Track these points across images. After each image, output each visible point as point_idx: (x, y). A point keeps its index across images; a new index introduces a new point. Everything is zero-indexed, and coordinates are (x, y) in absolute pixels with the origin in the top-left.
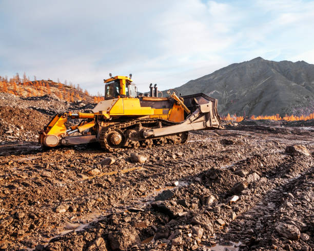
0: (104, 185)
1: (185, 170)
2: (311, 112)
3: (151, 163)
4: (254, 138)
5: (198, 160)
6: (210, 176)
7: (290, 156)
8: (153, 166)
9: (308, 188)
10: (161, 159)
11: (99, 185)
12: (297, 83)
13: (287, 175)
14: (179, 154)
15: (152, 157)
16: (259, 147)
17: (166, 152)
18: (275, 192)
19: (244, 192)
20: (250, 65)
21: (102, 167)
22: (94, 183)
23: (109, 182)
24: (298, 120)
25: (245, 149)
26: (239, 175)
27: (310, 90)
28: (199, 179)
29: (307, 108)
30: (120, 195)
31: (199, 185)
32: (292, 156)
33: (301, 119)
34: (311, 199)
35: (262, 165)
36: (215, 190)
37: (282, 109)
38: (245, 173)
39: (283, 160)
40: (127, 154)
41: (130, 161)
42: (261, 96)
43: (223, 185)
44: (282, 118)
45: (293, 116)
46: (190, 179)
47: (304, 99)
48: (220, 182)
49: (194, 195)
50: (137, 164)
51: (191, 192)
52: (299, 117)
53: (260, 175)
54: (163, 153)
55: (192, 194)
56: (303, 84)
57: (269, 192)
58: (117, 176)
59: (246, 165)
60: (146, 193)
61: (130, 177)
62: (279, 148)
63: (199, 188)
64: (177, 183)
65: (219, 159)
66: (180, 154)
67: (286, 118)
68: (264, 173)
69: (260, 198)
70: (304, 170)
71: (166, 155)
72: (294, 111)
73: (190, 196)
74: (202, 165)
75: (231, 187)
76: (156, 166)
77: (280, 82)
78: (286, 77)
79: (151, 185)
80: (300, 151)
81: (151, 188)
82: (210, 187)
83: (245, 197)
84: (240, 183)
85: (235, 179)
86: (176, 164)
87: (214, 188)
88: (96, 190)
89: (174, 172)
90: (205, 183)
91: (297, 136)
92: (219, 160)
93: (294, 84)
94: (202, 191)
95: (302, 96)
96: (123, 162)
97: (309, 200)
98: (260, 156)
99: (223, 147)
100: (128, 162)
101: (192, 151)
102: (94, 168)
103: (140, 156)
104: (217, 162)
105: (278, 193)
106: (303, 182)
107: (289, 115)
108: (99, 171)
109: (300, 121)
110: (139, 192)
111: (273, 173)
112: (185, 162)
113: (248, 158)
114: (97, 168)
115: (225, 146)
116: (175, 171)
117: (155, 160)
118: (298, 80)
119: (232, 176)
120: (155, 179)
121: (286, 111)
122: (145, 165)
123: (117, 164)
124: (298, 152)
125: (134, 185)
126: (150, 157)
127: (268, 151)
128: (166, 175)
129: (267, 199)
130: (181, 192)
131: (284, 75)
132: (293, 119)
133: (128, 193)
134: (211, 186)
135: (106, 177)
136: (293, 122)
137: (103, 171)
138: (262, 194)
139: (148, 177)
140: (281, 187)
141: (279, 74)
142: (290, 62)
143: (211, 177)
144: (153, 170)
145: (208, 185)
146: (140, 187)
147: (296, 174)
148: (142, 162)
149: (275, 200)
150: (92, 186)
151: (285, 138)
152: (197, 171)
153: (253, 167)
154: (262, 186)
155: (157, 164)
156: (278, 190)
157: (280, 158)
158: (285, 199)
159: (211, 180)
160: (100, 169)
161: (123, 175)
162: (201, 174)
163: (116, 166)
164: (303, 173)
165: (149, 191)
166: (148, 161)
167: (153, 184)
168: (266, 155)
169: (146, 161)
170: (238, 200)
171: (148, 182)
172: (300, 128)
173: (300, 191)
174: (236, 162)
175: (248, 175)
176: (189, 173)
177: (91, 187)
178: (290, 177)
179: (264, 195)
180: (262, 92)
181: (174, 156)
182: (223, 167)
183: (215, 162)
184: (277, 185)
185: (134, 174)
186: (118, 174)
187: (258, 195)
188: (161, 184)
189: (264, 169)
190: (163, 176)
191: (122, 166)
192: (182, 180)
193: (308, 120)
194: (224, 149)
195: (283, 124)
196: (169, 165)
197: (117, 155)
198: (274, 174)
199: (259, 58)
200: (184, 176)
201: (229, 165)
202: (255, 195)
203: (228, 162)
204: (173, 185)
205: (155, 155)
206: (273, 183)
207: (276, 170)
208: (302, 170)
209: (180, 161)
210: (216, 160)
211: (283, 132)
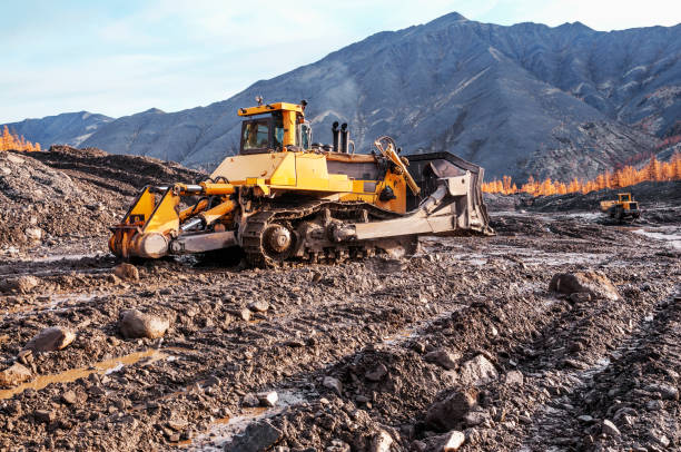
0: (52, 416)
1: (289, 355)
2: (599, 169)
3: (181, 339)
4: (451, 249)
5: (314, 323)
6: (364, 370)
7: (565, 303)
8: (190, 347)
9: (651, 404)
10: (210, 323)
11: (38, 419)
12: (562, 88)
13: (573, 362)
14: (258, 306)
15: (183, 318)
16: (475, 278)
17: (220, 303)
18: (554, 416)
19: (471, 417)
20: (429, 36)
21: (37, 357)
22: (21, 413)
23: (69, 405)
24: (564, 192)
25: (439, 286)
26: (439, 365)
27: (597, 107)
28: (333, 382)
29: (588, 159)
30: (115, 445)
31: (340, 402)
32: (572, 302)
33: (571, 190)
34: (670, 439)
35: (495, 332)
36: (383, 413)
37: (519, 163)
38: (454, 357)
39: (549, 314)
40: (104, 313)
41: (121, 336)
42: (458, 127)
43: (404, 396)
44: (519, 186)
45: (549, 181)
46: (308, 382)
47: (579, 134)
48: (393, 389)
49: (334, 432)
50: (140, 342)
51: (325, 425)
52: (567, 183)
53: (493, 362)
54: (213, 306)
55: (329, 430)
56: (578, 90)
57: (537, 415)
58: (90, 385)
59: (453, 335)
60: (191, 434)
61: (129, 386)
62: (529, 277)
63: (343, 409)
64: (272, 397)
65: (376, 319)
66: (262, 306)
67: (530, 188)
68: (504, 355)
69: (518, 435)
70: (614, 343)
71: (223, 310)
72: (553, 166)
73: (321, 435)
74: (332, 338)
75: (425, 401)
76: (200, 346)
77: (511, 85)
78: (530, 69)
79: (201, 407)
80: (592, 287)
81: (200, 418)
82: (369, 405)
83: (481, 434)
84: (452, 390)
85: (434, 377)
86: (257, 337)
87: (381, 409)
88: (29, 433)
89: (259, 365)
90: (352, 391)
91: (567, 239)
92: (375, 321)
93: (551, 91)
94: (353, 418)
95: (574, 123)
96: (99, 337)
97: (664, 440)
98: (487, 307)
99: (377, 281)
100: (113, 338)
101: (293, 297)
102: (12, 364)
103: (148, 317)
104: (372, 327)
105: (563, 418)
106: (632, 386)
107: (540, 178)
108: (28, 372)
109: (569, 196)
110: (170, 432)
111: (528, 356)
112: (281, 329)
113: (455, 314)
114: (22, 362)
115: (382, 278)
116: (263, 360)
117: (191, 326)
118: (563, 78)
119: (426, 370)
120: (210, 390)
121: (531, 166)
122: (167, 343)
123: (82, 347)
124: (588, 290)
125: (151, 410)
126: (179, 320)
127: (501, 288)
128: (238, 375)
129: (537, 437)
130: (297, 426)
131: (523, 64)
132: (550, 188)
133: (136, 437)
134: (371, 402)
135: (56, 391)
136: (552, 198)
137: (39, 371)
138: (521, 422)
139: (183, 383)
140: (566, 398)
141: (510, 61)
142: (541, 27)
143: (368, 375)
144: (193, 358)
145: (362, 398)
146: (169, 416)
147: (595, 356)
148: (155, 335)
149: (563, 440)
150: (15, 423)
151: (535, 246)
152: (321, 358)
153: (471, 337)
154: (517, 399)
155: (201, 341)
156: (561, 407)
157: (539, 310)
158: (596, 439)
159: (368, 382)
160: (29, 366)
161: (106, 380)
162: (337, 366)
163: (81, 353)
164: (617, 355)
165: (198, 425)
166: (171, 330)
167: (205, 404)
168: (502, 302)
169: (166, 332)
170: (462, 445)
171: (190, 398)
172: (573, 215)
173: (633, 414)
174: (424, 325)
175: (461, 362)
176: (301, 365)
177: (11, 426)
178: (580, 367)
179: (527, 424)
180: (463, 115)
181: (246, 314)
182: (390, 341)
183: (367, 328)
184: (552, 391)
185: (141, 373)
186: (91, 377)
187: (511, 425)
188: (228, 404)
189: (501, 342)
190: (232, 378)
191: (99, 352)
192: (286, 387)
193: (592, 193)
194: (380, 287)
195: (524, 205)
196: (235, 340)
197: (72, 315)
198: (531, 358)
199: (455, 16)
200: (288, 373)
201: (407, 334)
202: (504, 426)
203: (400, 326)
204: (263, 404)
205: (192, 314)
206: (541, 386)
207: (536, 346)
208: (609, 342)
209: (268, 329)
210: (366, 321)
211: (529, 228)
